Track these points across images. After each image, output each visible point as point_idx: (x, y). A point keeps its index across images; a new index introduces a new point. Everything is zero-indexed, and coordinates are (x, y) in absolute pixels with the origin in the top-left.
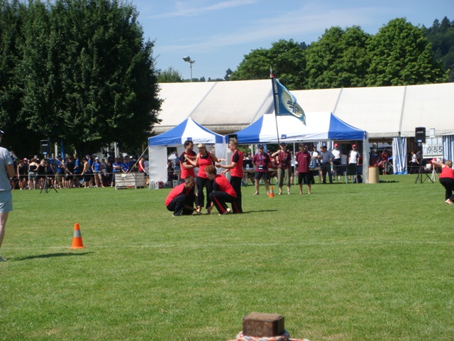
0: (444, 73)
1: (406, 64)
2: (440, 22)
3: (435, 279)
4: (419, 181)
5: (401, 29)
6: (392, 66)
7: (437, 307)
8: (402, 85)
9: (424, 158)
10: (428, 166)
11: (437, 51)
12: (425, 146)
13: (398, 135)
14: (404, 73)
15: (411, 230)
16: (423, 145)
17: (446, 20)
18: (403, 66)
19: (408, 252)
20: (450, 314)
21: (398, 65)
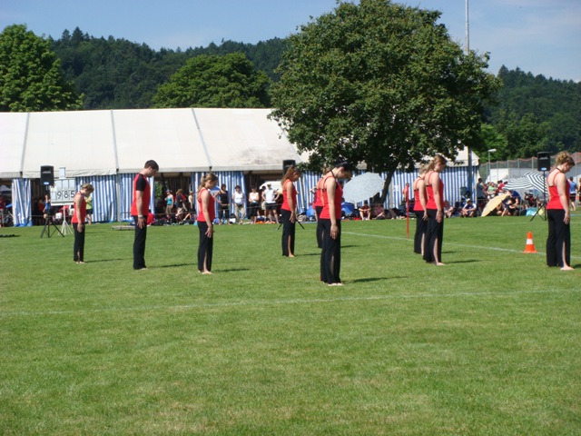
0: (77, 98)
1: (29, 84)
2: (71, 33)
3: (55, 360)
4: (45, 235)
5: (21, 39)
6: (10, 86)
7: (54, 395)
8: (24, 111)
9: (52, 205)
10: (58, 215)
11: (69, 70)
12: (53, 190)
13: (19, 176)
14: (26, 95)
15: (31, 298)
16: (51, 189)
17: (78, 32)
18: (25, 87)
19: (23, 326)
20: (70, 402)
21: (18, 85)
